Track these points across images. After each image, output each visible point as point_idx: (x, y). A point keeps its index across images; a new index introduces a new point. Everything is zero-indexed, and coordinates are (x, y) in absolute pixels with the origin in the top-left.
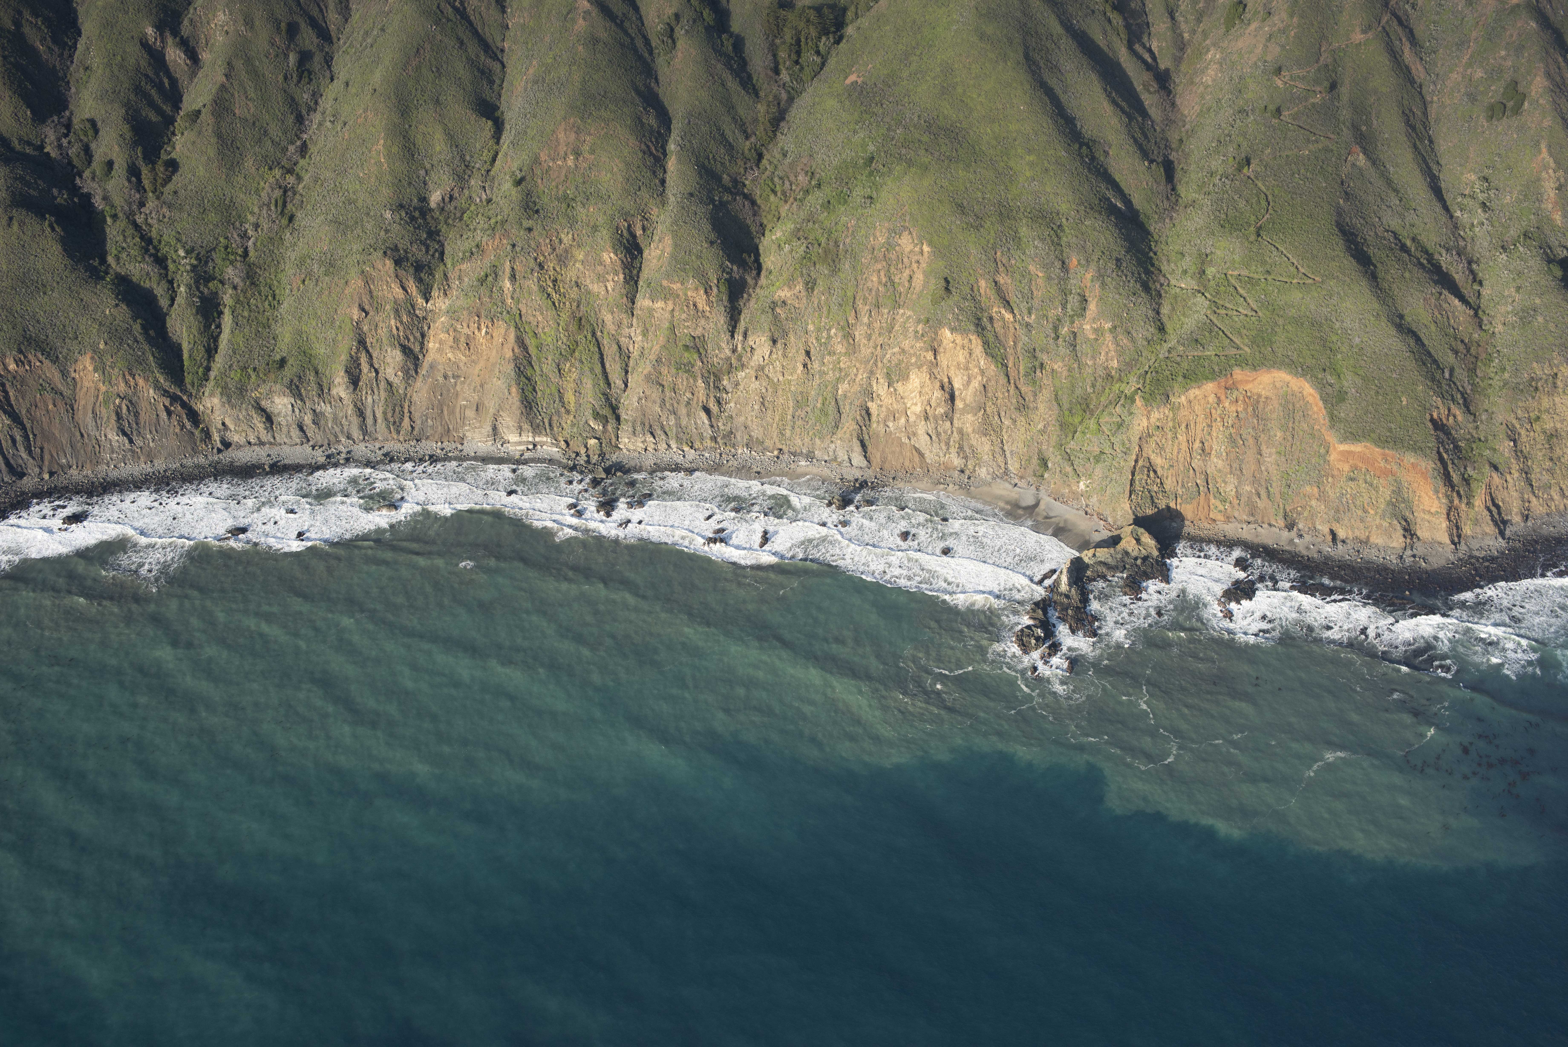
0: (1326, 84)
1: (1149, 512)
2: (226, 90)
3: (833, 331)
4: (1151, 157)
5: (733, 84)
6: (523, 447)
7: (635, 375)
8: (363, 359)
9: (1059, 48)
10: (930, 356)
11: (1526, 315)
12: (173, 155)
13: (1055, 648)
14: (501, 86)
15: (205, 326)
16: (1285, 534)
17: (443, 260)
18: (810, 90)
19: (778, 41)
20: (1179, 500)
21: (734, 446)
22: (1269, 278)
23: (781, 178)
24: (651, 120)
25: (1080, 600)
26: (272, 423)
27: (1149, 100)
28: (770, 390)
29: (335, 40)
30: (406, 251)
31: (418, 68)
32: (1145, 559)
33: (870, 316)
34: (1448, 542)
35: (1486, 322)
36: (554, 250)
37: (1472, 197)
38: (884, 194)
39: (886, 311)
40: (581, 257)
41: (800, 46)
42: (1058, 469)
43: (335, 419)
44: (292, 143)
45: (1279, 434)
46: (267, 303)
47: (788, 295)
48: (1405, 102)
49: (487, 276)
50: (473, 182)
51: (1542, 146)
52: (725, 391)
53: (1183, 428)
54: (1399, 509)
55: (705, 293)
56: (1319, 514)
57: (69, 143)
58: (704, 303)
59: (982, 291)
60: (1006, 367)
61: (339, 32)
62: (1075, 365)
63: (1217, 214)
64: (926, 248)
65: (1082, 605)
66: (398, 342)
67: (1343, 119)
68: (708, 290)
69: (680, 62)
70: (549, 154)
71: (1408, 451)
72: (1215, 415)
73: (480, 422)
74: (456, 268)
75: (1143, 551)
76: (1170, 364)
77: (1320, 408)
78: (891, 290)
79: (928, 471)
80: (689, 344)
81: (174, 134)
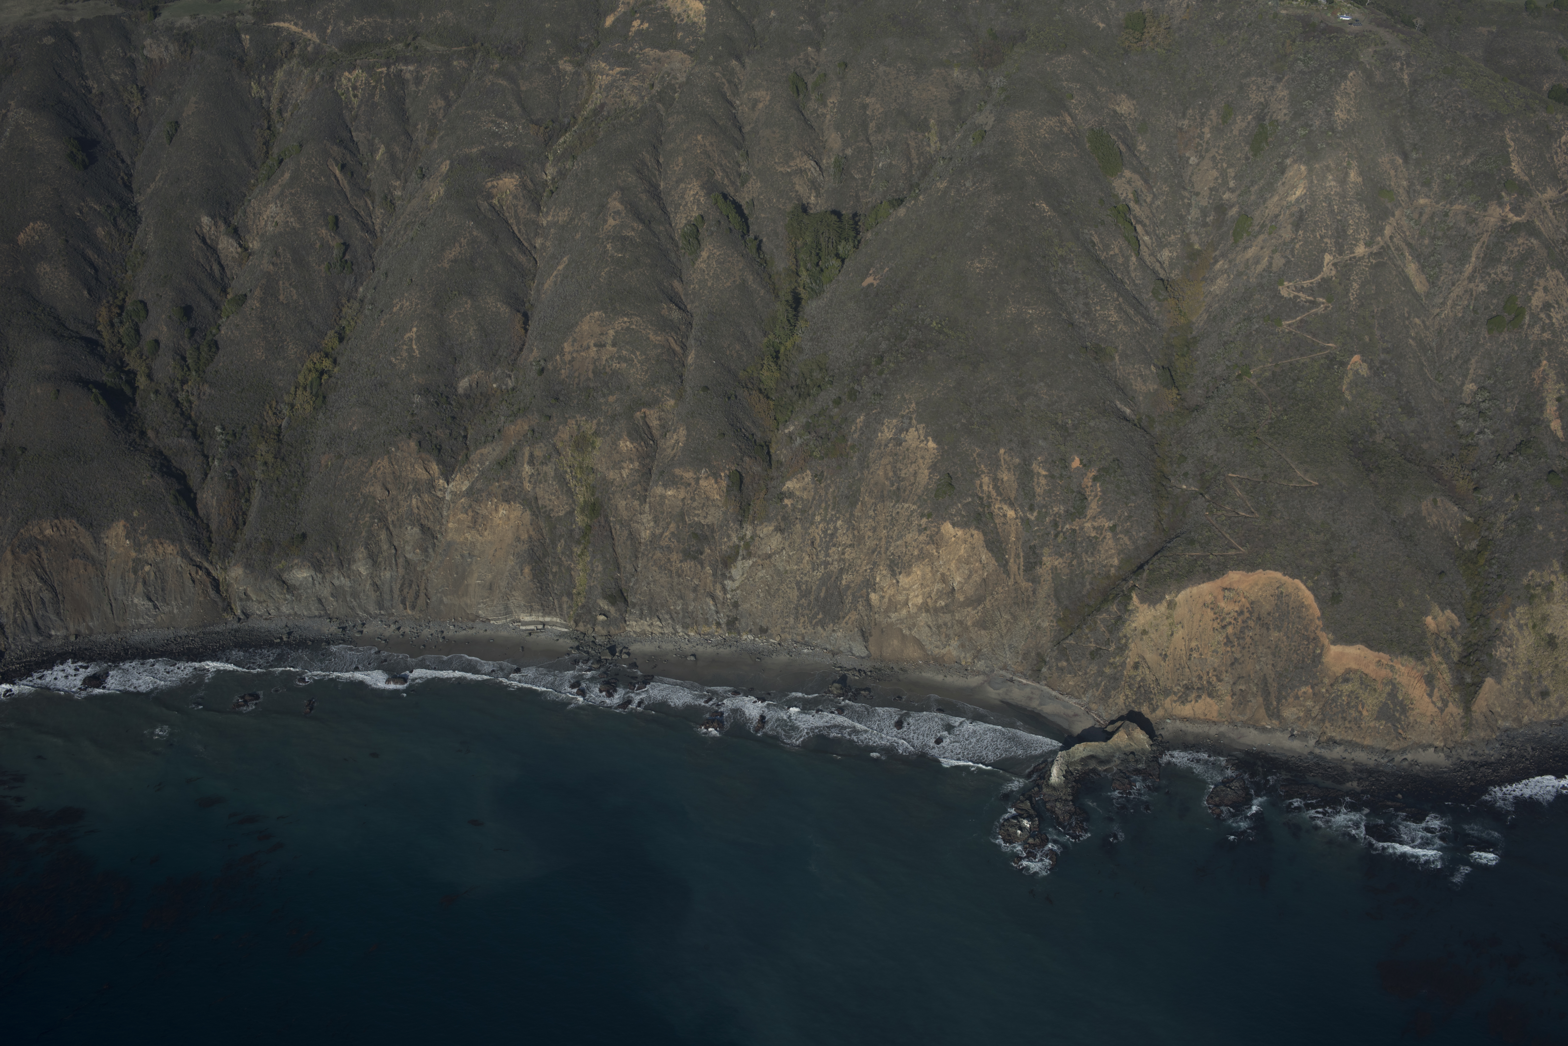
2: (272, 277)
3: (839, 523)
5: (753, 283)
6: (533, 627)
8: (384, 537)
10: (932, 549)
12: (217, 337)
14: (532, 280)
15: (234, 500)
16: (1279, 733)
17: (466, 444)
18: (828, 290)
19: (799, 243)
20: (1174, 697)
21: (738, 632)
22: (1268, 481)
24: (674, 317)
25: (1069, 794)
26: (292, 595)
28: (776, 579)
29: (379, 233)
30: (430, 434)
31: (453, 261)
32: (1137, 753)
33: (876, 508)
36: (572, 437)
37: (1474, 407)
38: (893, 392)
39: (891, 504)
40: (598, 445)
41: (820, 249)
42: (1055, 664)
43: (354, 593)
44: (331, 328)
46: (296, 479)
47: (797, 486)
49: (506, 459)
50: (499, 370)
51: (1542, 358)
52: (731, 578)
53: (1179, 626)
54: (1394, 711)
55: (716, 482)
56: (1313, 715)
57: (121, 322)
58: (715, 492)
59: (985, 488)
60: (1007, 562)
61: (383, 225)
62: (1075, 562)
63: (1220, 418)
64: (931, 444)
65: (1070, 798)
66: (418, 521)
67: (1346, 328)
68: (719, 480)
69: (704, 262)
70: (573, 345)
71: (1402, 653)
72: (1210, 614)
73: (493, 601)
74: (478, 452)
75: (1135, 747)
76: (1168, 562)
77: (1315, 610)
78: (896, 485)
79: (927, 663)
80: (699, 532)
81: (220, 317)
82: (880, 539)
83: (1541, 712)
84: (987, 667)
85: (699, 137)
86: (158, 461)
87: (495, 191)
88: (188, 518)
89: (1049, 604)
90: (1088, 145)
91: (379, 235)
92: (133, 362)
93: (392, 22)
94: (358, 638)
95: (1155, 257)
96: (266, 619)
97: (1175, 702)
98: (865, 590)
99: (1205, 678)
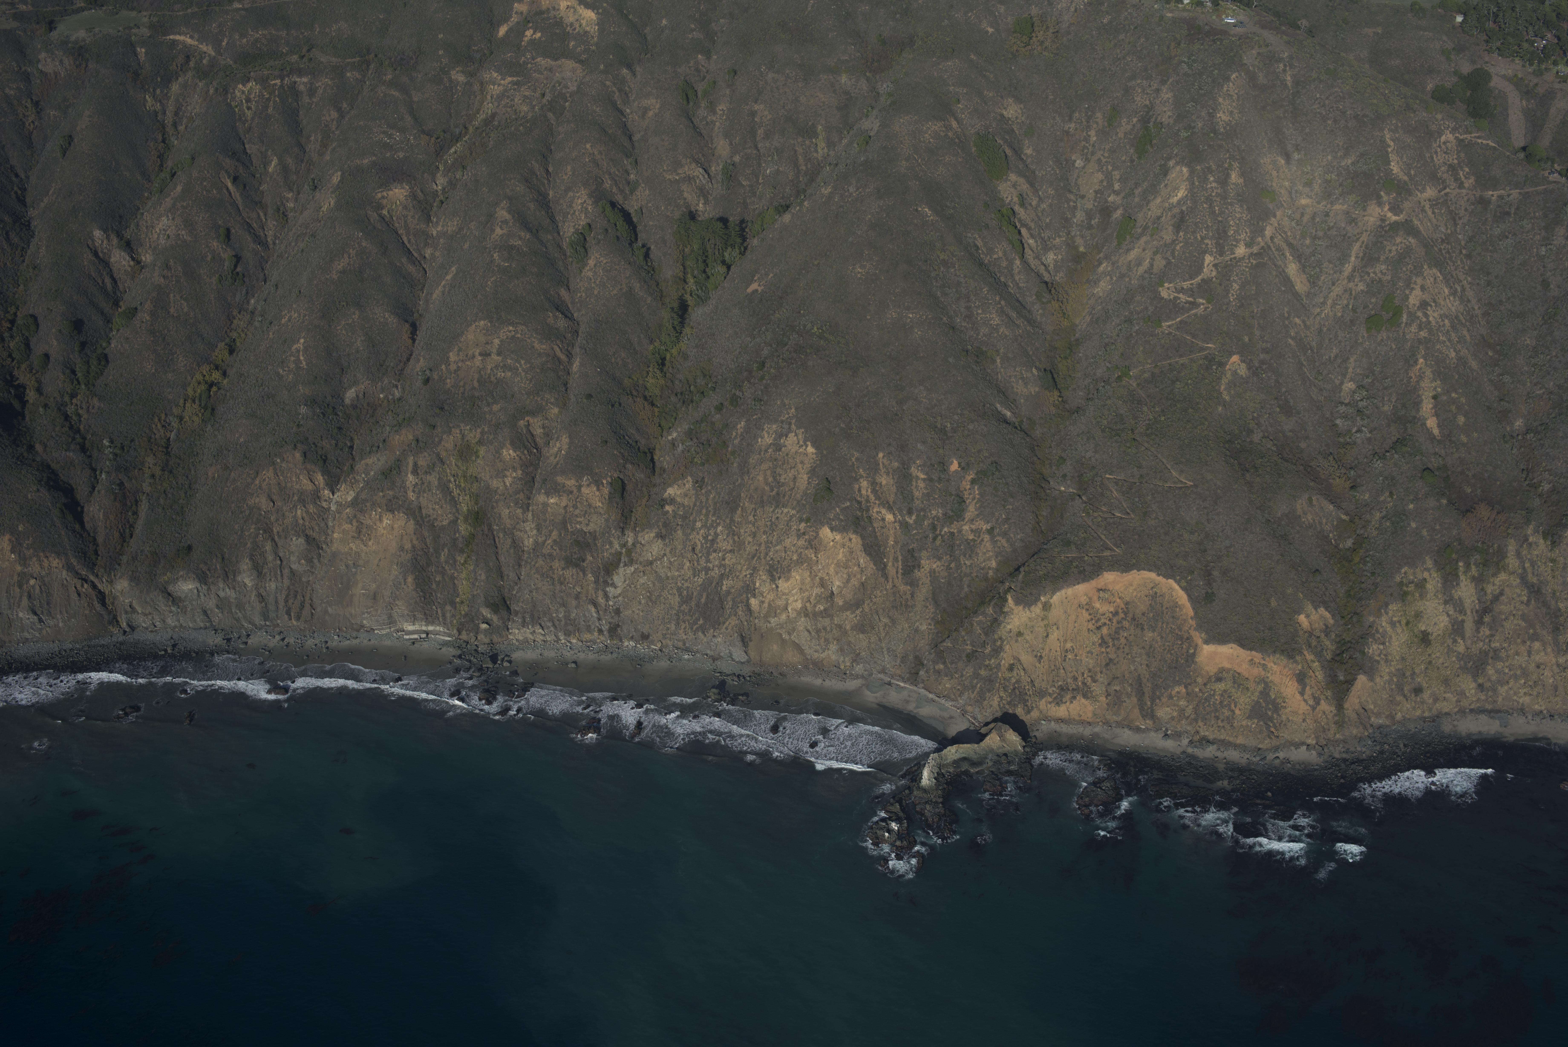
2: (163, 290)
3: (720, 529)
4: (1040, 364)
5: (640, 291)
6: (416, 636)
7: (528, 568)
8: (269, 548)
10: (811, 554)
11: (1398, 521)
12: (107, 350)
14: (421, 290)
15: (122, 513)
17: (351, 454)
18: (713, 297)
19: (687, 250)
20: (1049, 699)
21: (620, 639)
22: (1144, 482)
24: (559, 325)
25: (939, 796)
26: (177, 607)
28: (657, 585)
30: (315, 445)
32: (1009, 755)
33: (755, 514)
35: (1360, 526)
36: (456, 446)
37: (1353, 405)
38: (773, 396)
39: (770, 510)
40: (482, 453)
41: (707, 256)
42: (932, 667)
43: (239, 604)
44: (222, 341)
45: (1148, 635)
46: (183, 491)
47: (678, 493)
49: (390, 469)
50: (386, 381)
51: (1419, 356)
52: (614, 585)
53: (1055, 627)
54: (1266, 710)
55: (598, 490)
56: (1187, 715)
57: (12, 337)
58: (597, 499)
59: (864, 492)
60: (885, 566)
61: (276, 237)
62: (953, 565)
63: (1099, 419)
64: (811, 449)
65: (941, 800)
66: (303, 531)
67: (1225, 329)
68: (601, 487)
69: (591, 270)
70: (458, 355)
71: (1275, 652)
72: (1086, 615)
73: (377, 610)
74: (363, 462)
75: (1007, 748)
76: (1043, 564)
77: (1188, 609)
78: (776, 490)
79: (806, 667)
80: (581, 539)
81: (111, 330)
82: (760, 545)
83: (1414, 708)
84: (865, 670)
85: (588, 146)
86: (45, 475)
87: (385, 202)
88: (74, 531)
89: (927, 607)
90: (974, 149)
91: (271, 246)
92: (23, 377)
93: (287, 34)
94: (242, 649)
95: (1040, 260)
96: (152, 631)
97: (1050, 703)
98: (744, 596)
99: (1080, 679)
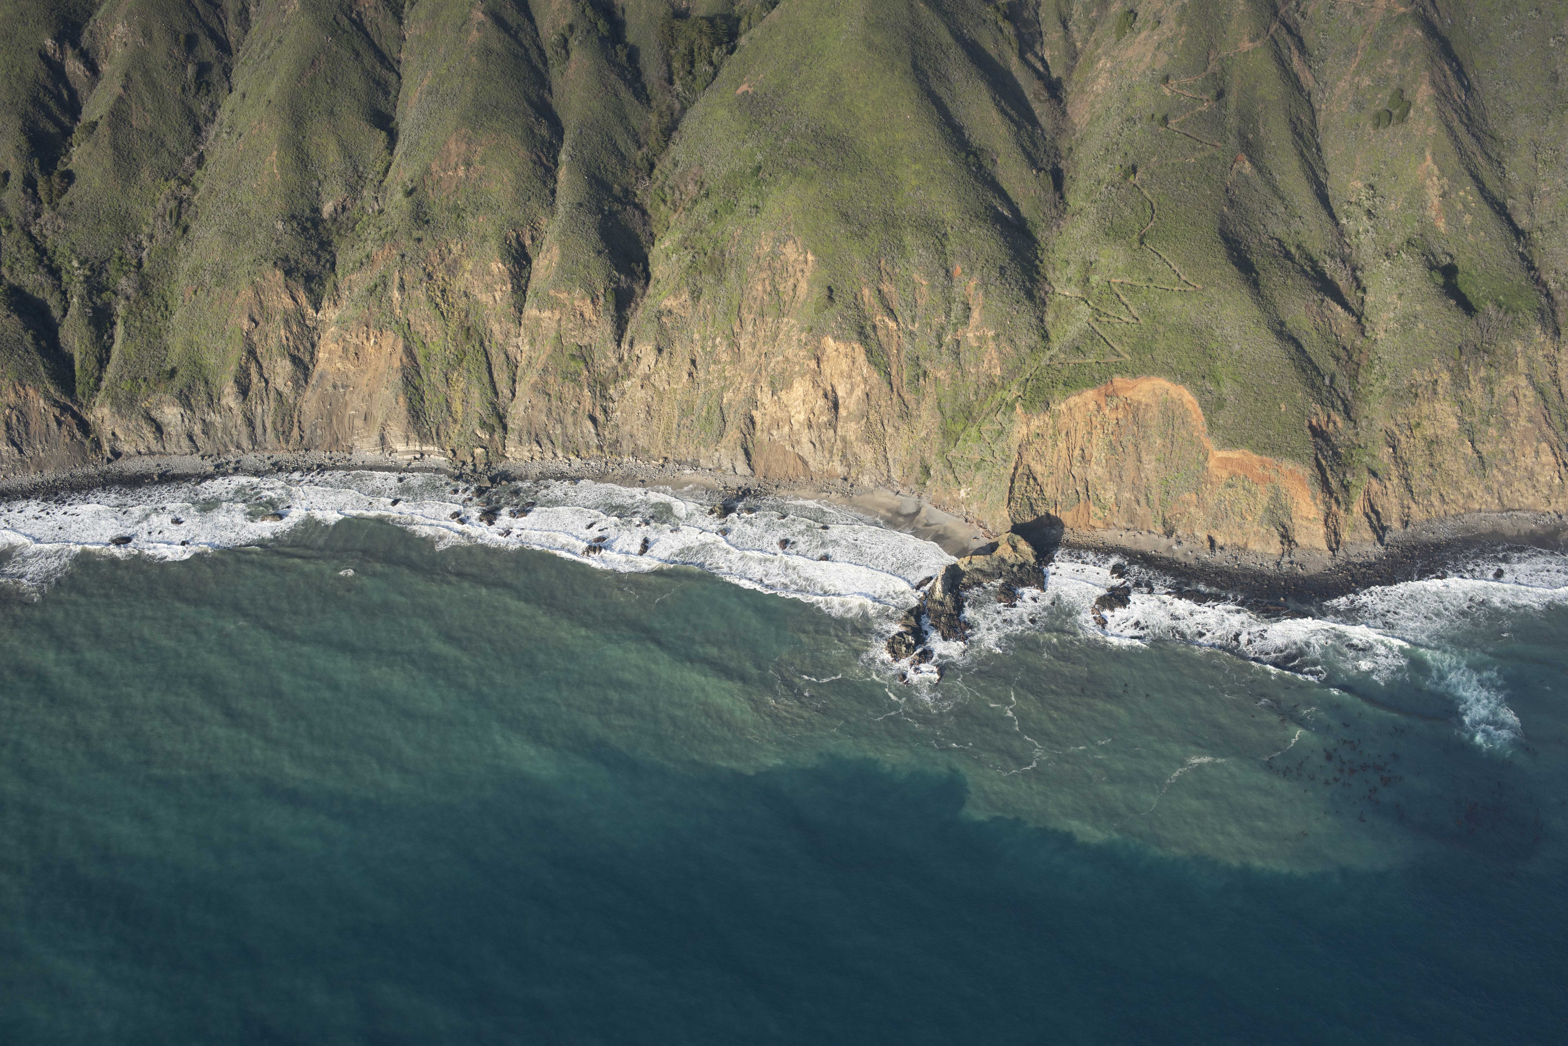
0: (1213, 92)
1: (1028, 519)
2: (124, 101)
3: (718, 340)
4: (1040, 165)
5: (626, 95)
6: (411, 457)
7: (522, 384)
8: (253, 370)
9: (948, 57)
10: (813, 364)
11: (1407, 323)
12: (69, 167)
13: (926, 655)
14: (396, 97)
15: (97, 337)
16: (1164, 540)
17: (334, 270)
18: (702, 100)
19: (672, 52)
20: (1059, 507)
21: (620, 455)
22: (1151, 286)
23: (671, 188)
24: (544, 131)
25: (954, 608)
26: (162, 433)
27: (1040, 109)
28: (656, 399)
29: (234, 52)
30: (297, 262)
31: (313, 80)
32: (1022, 566)
33: (755, 324)
34: (1326, 548)
35: (1368, 329)
36: (443, 260)
37: (1359, 205)
38: (769, 203)
39: (770, 320)
40: (470, 267)
41: (693, 56)
42: (940, 477)
43: (225, 429)
44: (189, 154)
45: (1158, 441)
46: (159, 313)
47: (674, 304)
48: (1293, 110)
49: (376, 286)
50: (365, 193)
51: (1427, 153)
52: (611, 400)
53: (1063, 435)
54: (1277, 515)
55: (592, 302)
56: (1198, 521)
58: (591, 312)
59: (866, 300)
60: (889, 375)
61: (239, 43)
62: (958, 373)
63: (1103, 222)
64: (810, 257)
66: (288, 352)
67: (1229, 127)
68: (595, 299)
69: (573, 72)
70: (440, 164)
71: (1286, 457)
72: (1095, 423)
74: (346, 279)
75: (1020, 559)
76: (1051, 371)
77: (1199, 415)
78: (775, 299)
79: (811, 479)
80: (576, 353)
81: (71, 145)
82: (760, 356)
84: (871, 482)
88: (49, 356)
89: (933, 417)
98: (746, 408)
99: (1089, 487)
